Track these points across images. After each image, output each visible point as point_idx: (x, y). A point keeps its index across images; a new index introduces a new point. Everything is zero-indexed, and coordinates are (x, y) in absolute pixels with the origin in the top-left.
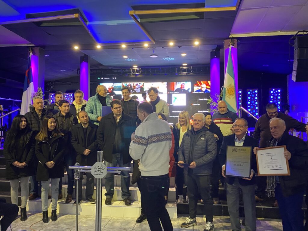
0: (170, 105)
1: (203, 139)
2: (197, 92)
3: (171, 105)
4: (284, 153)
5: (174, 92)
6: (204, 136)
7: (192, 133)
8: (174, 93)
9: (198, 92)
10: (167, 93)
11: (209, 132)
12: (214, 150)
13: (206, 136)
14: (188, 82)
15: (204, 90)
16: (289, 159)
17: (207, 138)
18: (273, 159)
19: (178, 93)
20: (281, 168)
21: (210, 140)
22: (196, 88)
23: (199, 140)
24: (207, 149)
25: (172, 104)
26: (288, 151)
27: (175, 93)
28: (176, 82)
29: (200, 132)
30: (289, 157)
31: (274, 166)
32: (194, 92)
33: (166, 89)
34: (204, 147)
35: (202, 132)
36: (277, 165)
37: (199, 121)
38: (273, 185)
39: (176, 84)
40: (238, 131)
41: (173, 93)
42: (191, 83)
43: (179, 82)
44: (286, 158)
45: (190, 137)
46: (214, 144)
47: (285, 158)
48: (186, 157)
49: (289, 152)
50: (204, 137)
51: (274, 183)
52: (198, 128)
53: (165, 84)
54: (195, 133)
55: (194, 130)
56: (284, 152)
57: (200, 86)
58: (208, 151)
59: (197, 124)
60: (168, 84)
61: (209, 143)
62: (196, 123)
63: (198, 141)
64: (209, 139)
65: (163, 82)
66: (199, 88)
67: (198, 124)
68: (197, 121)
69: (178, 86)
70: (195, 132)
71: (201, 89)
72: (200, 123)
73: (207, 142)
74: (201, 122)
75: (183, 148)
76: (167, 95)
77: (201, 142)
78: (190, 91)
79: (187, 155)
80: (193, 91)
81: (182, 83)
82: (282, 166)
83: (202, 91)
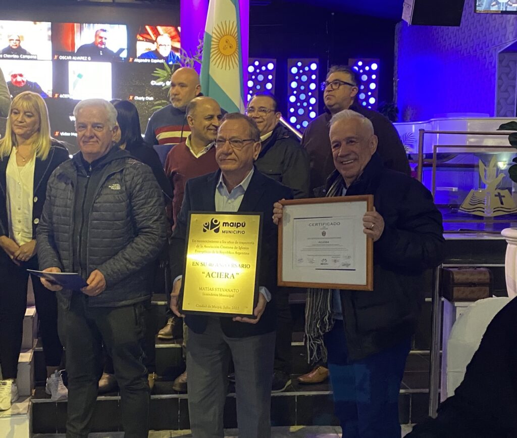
0: (61, 96)
1: (116, 187)
2: (146, 61)
3: (66, 96)
4: (364, 220)
5: (72, 54)
6: (119, 176)
7: (78, 169)
8: (74, 58)
9: (149, 61)
10: (51, 58)
11: (135, 162)
12: (157, 220)
13: (127, 178)
14: (116, 26)
15: (165, 52)
16: (376, 239)
17: (128, 183)
18: (326, 236)
19: (88, 60)
20: (348, 265)
21: (140, 190)
22: (142, 47)
23: (105, 191)
24: (133, 222)
25: (67, 93)
26: (376, 214)
27: (79, 58)
28: (81, 22)
29: (104, 165)
30: (378, 233)
31: (330, 260)
32: (136, 60)
33: (49, 45)
34: (123, 214)
35: (110, 163)
36: (338, 256)
37: (94, 126)
38: (323, 324)
39: (81, 29)
40: (229, 157)
41: (70, 58)
42: (128, 28)
43: (89, 23)
44: (369, 236)
45: (72, 184)
46: (155, 199)
47: (365, 235)
48: (64, 254)
49: (381, 218)
50: (120, 181)
51: (326, 318)
52: (98, 153)
53: (44, 27)
54: (88, 172)
55: (86, 158)
56: (366, 215)
57: (153, 42)
58: (139, 226)
59: (92, 137)
60: (53, 29)
61: (139, 201)
62: (88, 134)
63: (99, 195)
64: (138, 187)
65: (36, 19)
66: (153, 47)
67: (95, 139)
68: (89, 127)
69: (85, 35)
70: (86, 165)
71: (156, 50)
72: (99, 134)
73: (130, 197)
74: (105, 131)
75: (52, 223)
76: (51, 63)
77: (111, 198)
78: (124, 55)
79: (65, 244)
80: (135, 57)
81: (99, 27)
82: (350, 261)
83: (161, 57)
